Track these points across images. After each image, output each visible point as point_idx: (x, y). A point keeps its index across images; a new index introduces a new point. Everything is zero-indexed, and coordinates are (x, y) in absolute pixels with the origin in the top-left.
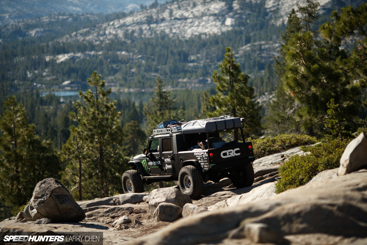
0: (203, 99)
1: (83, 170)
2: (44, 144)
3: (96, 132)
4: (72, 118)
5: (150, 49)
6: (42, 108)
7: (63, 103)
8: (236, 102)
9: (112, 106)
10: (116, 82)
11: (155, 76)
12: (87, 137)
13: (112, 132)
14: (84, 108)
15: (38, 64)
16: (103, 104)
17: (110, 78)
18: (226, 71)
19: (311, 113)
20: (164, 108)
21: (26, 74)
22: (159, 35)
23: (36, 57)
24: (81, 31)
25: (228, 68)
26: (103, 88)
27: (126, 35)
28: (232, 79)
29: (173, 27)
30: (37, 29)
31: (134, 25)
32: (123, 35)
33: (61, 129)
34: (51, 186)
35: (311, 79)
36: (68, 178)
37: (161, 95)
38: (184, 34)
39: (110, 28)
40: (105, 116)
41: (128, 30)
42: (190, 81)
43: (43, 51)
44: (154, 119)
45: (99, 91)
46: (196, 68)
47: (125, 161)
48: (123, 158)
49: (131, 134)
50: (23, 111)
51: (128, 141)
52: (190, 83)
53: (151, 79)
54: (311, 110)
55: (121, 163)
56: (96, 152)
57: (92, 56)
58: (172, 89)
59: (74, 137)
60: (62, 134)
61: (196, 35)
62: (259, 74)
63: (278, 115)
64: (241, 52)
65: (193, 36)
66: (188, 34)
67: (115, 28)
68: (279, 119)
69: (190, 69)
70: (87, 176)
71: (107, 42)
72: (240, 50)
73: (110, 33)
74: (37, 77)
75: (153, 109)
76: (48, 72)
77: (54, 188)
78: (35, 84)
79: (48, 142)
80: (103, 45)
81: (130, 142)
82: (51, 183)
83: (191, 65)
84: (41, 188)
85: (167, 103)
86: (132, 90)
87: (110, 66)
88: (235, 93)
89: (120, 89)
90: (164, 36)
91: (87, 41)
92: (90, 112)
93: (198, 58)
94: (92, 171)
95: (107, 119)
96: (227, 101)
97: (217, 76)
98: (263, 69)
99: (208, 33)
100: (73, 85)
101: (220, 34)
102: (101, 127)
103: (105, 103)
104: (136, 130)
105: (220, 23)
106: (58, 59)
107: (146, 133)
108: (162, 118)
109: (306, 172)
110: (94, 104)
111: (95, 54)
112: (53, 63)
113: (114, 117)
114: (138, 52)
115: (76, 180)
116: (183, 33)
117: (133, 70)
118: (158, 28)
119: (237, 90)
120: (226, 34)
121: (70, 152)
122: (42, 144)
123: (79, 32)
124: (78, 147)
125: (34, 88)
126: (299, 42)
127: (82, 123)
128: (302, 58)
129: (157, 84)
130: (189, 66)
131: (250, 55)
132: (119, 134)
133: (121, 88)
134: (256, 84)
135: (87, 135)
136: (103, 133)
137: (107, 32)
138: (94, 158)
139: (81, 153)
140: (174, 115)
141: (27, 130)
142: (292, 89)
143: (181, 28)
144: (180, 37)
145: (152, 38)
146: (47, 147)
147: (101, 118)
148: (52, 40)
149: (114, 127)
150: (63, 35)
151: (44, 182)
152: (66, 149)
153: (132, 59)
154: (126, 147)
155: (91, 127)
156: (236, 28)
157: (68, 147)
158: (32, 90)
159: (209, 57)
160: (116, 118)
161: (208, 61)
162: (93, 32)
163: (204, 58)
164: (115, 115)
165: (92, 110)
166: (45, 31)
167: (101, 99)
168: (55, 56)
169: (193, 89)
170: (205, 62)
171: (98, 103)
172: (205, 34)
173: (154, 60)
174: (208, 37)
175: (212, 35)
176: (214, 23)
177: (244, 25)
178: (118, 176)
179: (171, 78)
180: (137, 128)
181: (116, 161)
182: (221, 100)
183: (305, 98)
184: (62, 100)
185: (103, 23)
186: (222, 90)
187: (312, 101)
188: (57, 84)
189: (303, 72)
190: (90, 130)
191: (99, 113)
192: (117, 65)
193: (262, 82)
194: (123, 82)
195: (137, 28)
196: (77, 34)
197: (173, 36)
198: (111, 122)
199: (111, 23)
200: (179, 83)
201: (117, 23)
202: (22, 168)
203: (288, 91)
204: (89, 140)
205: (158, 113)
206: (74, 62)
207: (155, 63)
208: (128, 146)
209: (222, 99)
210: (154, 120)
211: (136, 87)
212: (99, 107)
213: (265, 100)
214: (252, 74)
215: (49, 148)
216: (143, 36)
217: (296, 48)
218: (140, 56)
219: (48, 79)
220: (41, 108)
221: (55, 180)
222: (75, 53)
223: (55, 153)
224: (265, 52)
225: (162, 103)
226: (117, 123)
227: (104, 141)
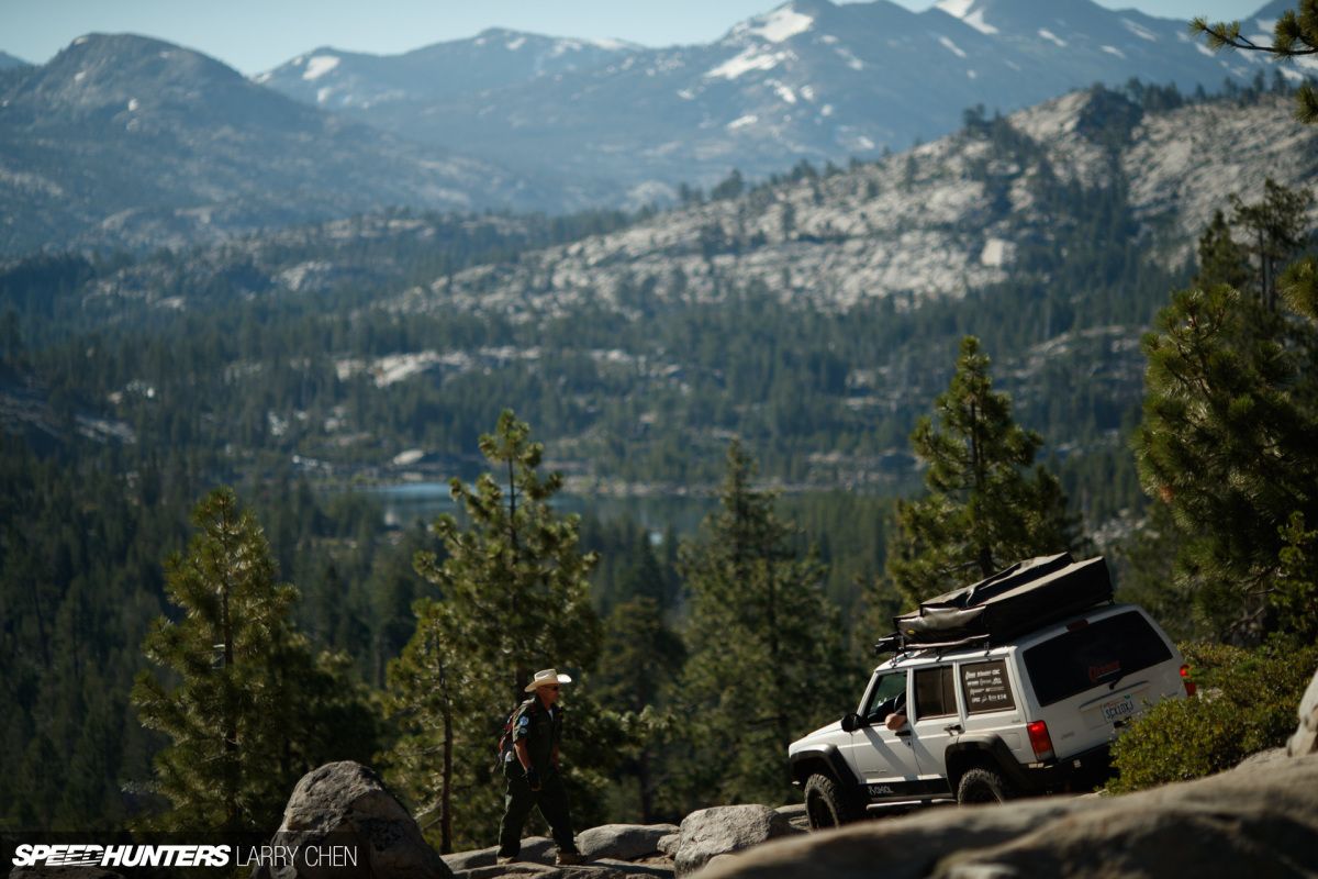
0: (893, 526)
1: (459, 754)
2: (325, 665)
3: (508, 623)
4: (424, 571)
5: (708, 343)
6: (319, 545)
7: (395, 528)
8: (992, 528)
9: (564, 534)
10: (583, 460)
11: (726, 440)
12: (475, 640)
13: (563, 625)
14: (468, 540)
15: (309, 389)
16: (533, 525)
17: (564, 443)
18: (961, 419)
19: (1228, 559)
20: (751, 552)
21: (266, 424)
22: (743, 296)
23: (302, 364)
24: (466, 275)
25: (969, 407)
26: (534, 471)
27: (625, 292)
28: (981, 447)
29: (793, 268)
30: (311, 265)
31: (655, 257)
32: (614, 293)
33: (385, 621)
34: (345, 788)
35: (1229, 444)
36: (404, 780)
37: (743, 507)
38: (834, 293)
39: (570, 267)
40: (540, 567)
41: (631, 276)
42: (849, 460)
43: (328, 343)
44: (714, 589)
45: (521, 481)
46: (874, 414)
47: (605, 726)
48: (597, 716)
49: (635, 644)
50: (255, 539)
51: (621, 670)
52: (851, 468)
53: (710, 451)
54: (1227, 547)
55: (589, 733)
56: (504, 693)
57: (501, 364)
58: (785, 488)
59: (429, 636)
60: (387, 640)
61: (875, 299)
62: (1098, 441)
63: (1156, 584)
64: (1036, 363)
65: (866, 302)
66: (845, 294)
67: (586, 267)
68: (1157, 599)
69: (851, 418)
70: (470, 777)
71: (558, 314)
72: (1032, 355)
73: (568, 285)
74: (303, 434)
75: (712, 556)
76: (345, 417)
77: (355, 794)
78: (296, 459)
79: (337, 658)
80: (542, 327)
81: (629, 673)
82: (347, 777)
83: (855, 403)
84: (311, 795)
85: (760, 534)
86: (640, 489)
87: (564, 401)
88: (990, 495)
89: (597, 485)
90: (760, 298)
91: (486, 311)
92: (486, 552)
93: (881, 380)
94: (487, 760)
95: (546, 579)
96: (961, 522)
97: (929, 434)
98: (1116, 424)
99: (918, 292)
100: (432, 467)
101: (961, 295)
102: (525, 606)
103: (540, 523)
104: (650, 629)
105: (964, 257)
106: (381, 371)
107: (686, 640)
108: (743, 586)
109: (1202, 755)
110: (501, 526)
111: (514, 357)
112: (361, 385)
113: (570, 572)
114: (667, 352)
115: (433, 785)
116: (829, 291)
117: (648, 418)
118: (741, 271)
119: (997, 485)
120: (983, 297)
121: (413, 687)
122: (316, 666)
123: (459, 276)
124: (441, 670)
125: (292, 473)
126: (1190, 320)
127: (458, 589)
128: (1200, 374)
129: (729, 465)
130: (848, 408)
131: (1067, 375)
132: (587, 631)
133: (604, 481)
134: (1087, 479)
135: (475, 632)
136: (532, 627)
137: (558, 280)
138: (496, 713)
139: (450, 689)
140: (787, 577)
141: (268, 604)
142: (1164, 478)
143: (824, 270)
144: (818, 302)
145: (718, 306)
146: (335, 676)
147: (525, 575)
148: (361, 303)
149: (570, 607)
150: (400, 286)
151: (325, 775)
152: (402, 678)
153: (646, 378)
154: (615, 690)
155: (490, 605)
156: (1023, 276)
157: (406, 670)
158: (286, 479)
159: (922, 376)
160: (576, 576)
161: (917, 390)
162: (507, 278)
163: (904, 381)
164: (573, 564)
165: (495, 545)
166: (337, 272)
167: (527, 508)
168: (369, 362)
169: (860, 492)
170: (905, 395)
171: (516, 520)
172: (910, 295)
173: (721, 383)
174: (918, 305)
175: (934, 298)
176: (943, 255)
177: (1048, 264)
178: (578, 778)
179: (781, 448)
180: (655, 624)
181: (573, 724)
182: (940, 520)
183: (1209, 508)
184: (390, 519)
185: (544, 248)
186: (945, 483)
187: (1229, 519)
188: (373, 463)
189: (1202, 420)
190: (487, 615)
191: (519, 556)
192: (589, 397)
193: (1111, 473)
194: (609, 459)
195: (664, 267)
196: (450, 283)
197: (795, 300)
198: (559, 591)
199: (574, 249)
200: (809, 466)
201: (593, 250)
202: (249, 735)
203: (1150, 484)
204: (480, 651)
205: (731, 568)
206: (437, 385)
207: (726, 394)
208: (621, 686)
209: (944, 516)
210: (715, 594)
211: (656, 477)
212: (519, 535)
213: (1117, 534)
214: (1075, 443)
215: (340, 678)
216: (686, 297)
217: (1180, 340)
218: (672, 369)
219: (345, 441)
220: (314, 544)
221: (362, 769)
222: (440, 352)
223: (360, 699)
224: (1123, 363)
225: (745, 534)
226: (582, 594)
227: (534, 654)
